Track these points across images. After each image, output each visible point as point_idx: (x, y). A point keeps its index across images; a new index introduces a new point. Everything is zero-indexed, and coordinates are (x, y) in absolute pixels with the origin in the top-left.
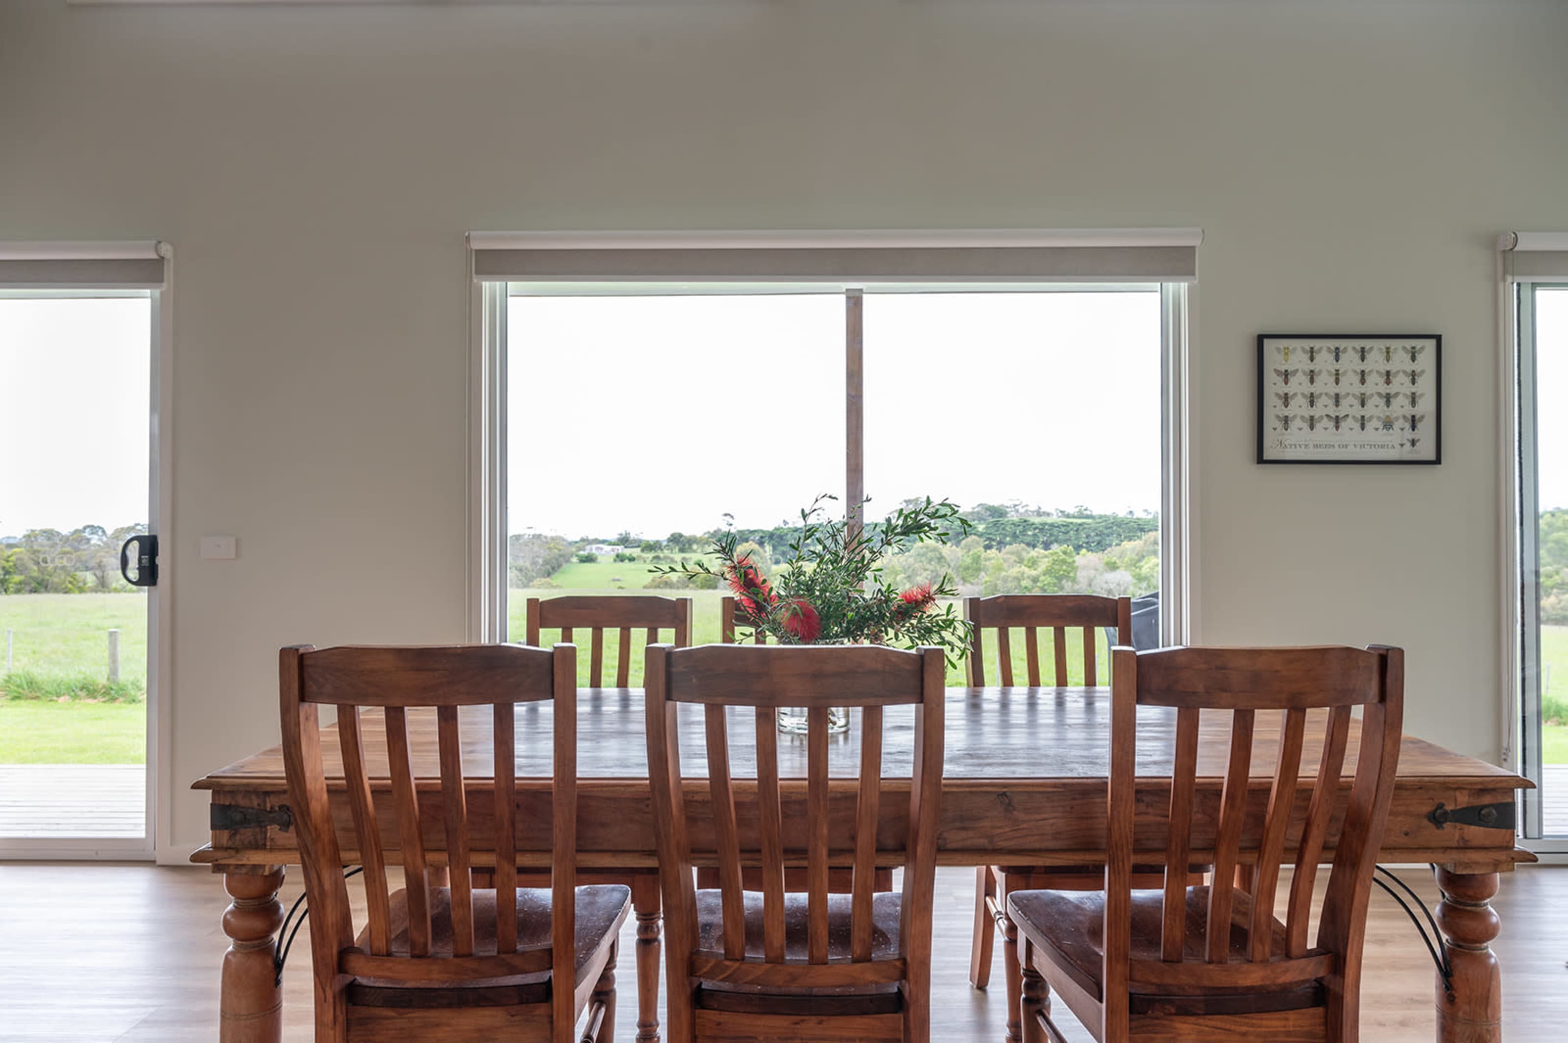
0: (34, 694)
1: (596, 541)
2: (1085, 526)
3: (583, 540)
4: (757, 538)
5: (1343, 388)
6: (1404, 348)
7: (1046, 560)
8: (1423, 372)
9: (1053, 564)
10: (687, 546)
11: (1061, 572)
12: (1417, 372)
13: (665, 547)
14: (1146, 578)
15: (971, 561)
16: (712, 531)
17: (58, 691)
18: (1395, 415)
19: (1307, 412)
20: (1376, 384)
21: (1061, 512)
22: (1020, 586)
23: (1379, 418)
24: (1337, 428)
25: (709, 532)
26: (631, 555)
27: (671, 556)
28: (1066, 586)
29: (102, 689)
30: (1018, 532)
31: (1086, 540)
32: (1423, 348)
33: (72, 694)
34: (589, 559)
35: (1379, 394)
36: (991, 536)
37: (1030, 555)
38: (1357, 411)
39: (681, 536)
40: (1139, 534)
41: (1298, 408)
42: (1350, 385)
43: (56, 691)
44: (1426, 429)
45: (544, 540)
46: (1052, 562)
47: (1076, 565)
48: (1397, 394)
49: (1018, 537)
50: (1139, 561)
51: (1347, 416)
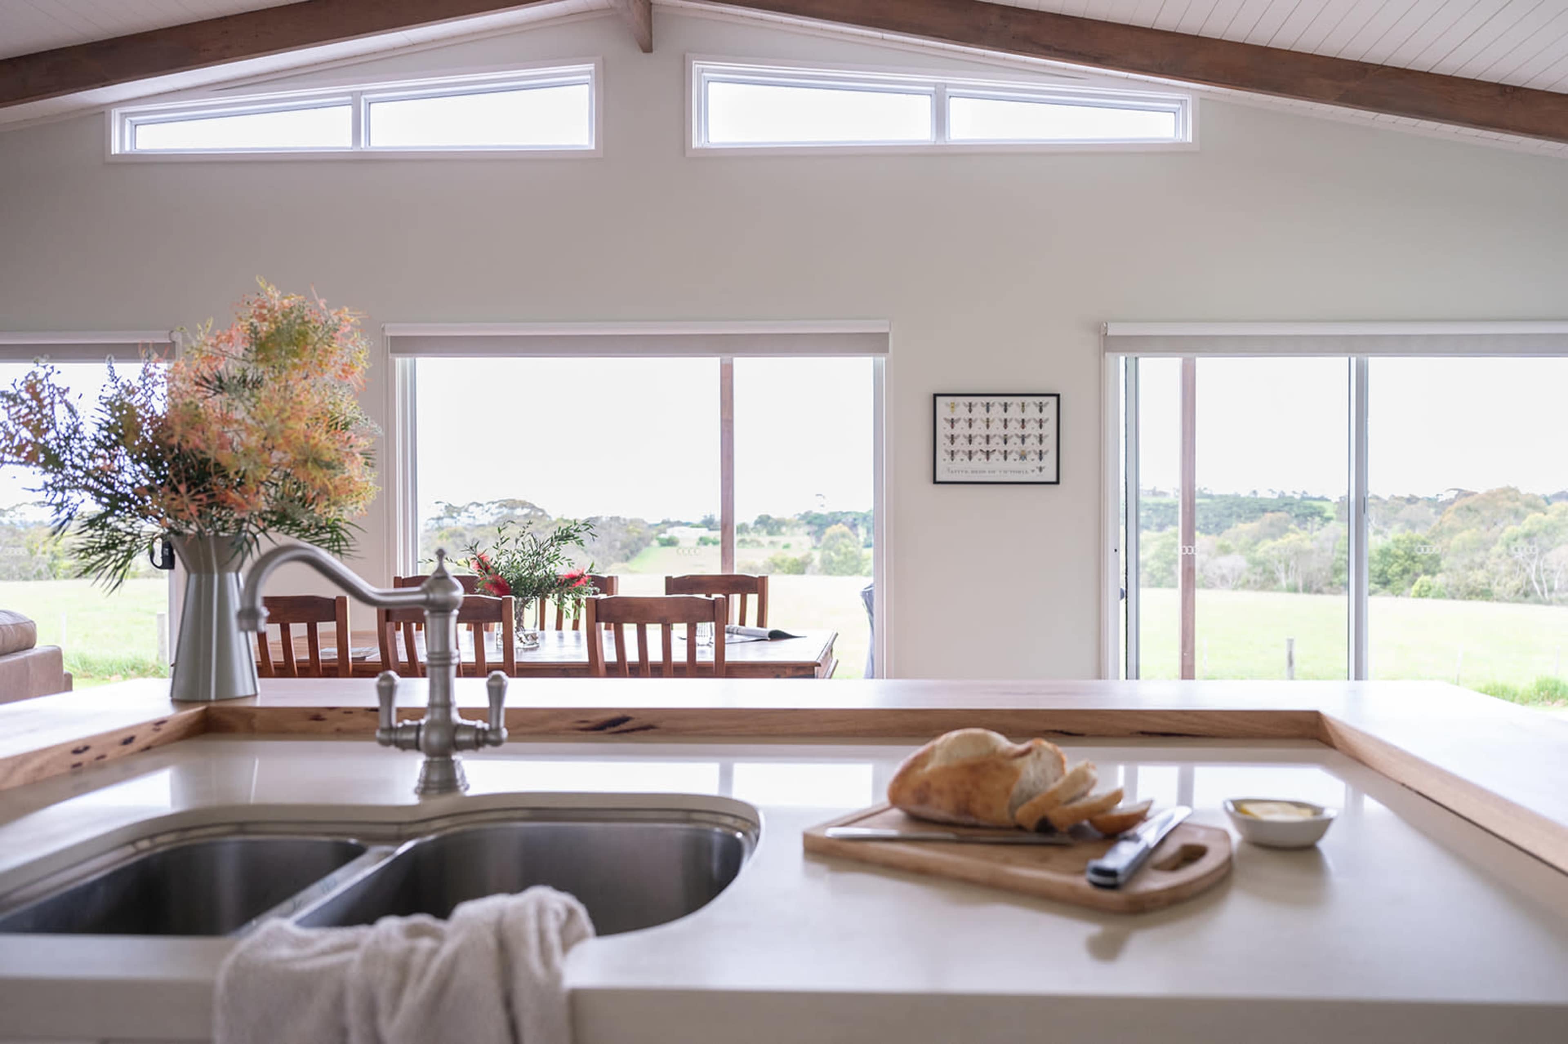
0: (87, 673)
1: (679, 523)
3: (664, 522)
4: (851, 520)
5: (992, 431)
6: (1035, 403)
8: (1047, 420)
10: (775, 528)
12: (1043, 420)
16: (802, 513)
17: (110, 670)
18: (1028, 450)
19: (967, 447)
20: (1014, 429)
23: (1017, 452)
24: (988, 459)
25: (799, 514)
26: (714, 538)
29: (151, 668)
32: (1047, 403)
33: (124, 673)
34: (671, 542)
35: (1017, 435)
38: (1002, 447)
39: (769, 517)
41: (961, 444)
42: (997, 429)
43: (108, 670)
44: (1050, 460)
45: (622, 522)
48: (1029, 435)
51: (994, 450)
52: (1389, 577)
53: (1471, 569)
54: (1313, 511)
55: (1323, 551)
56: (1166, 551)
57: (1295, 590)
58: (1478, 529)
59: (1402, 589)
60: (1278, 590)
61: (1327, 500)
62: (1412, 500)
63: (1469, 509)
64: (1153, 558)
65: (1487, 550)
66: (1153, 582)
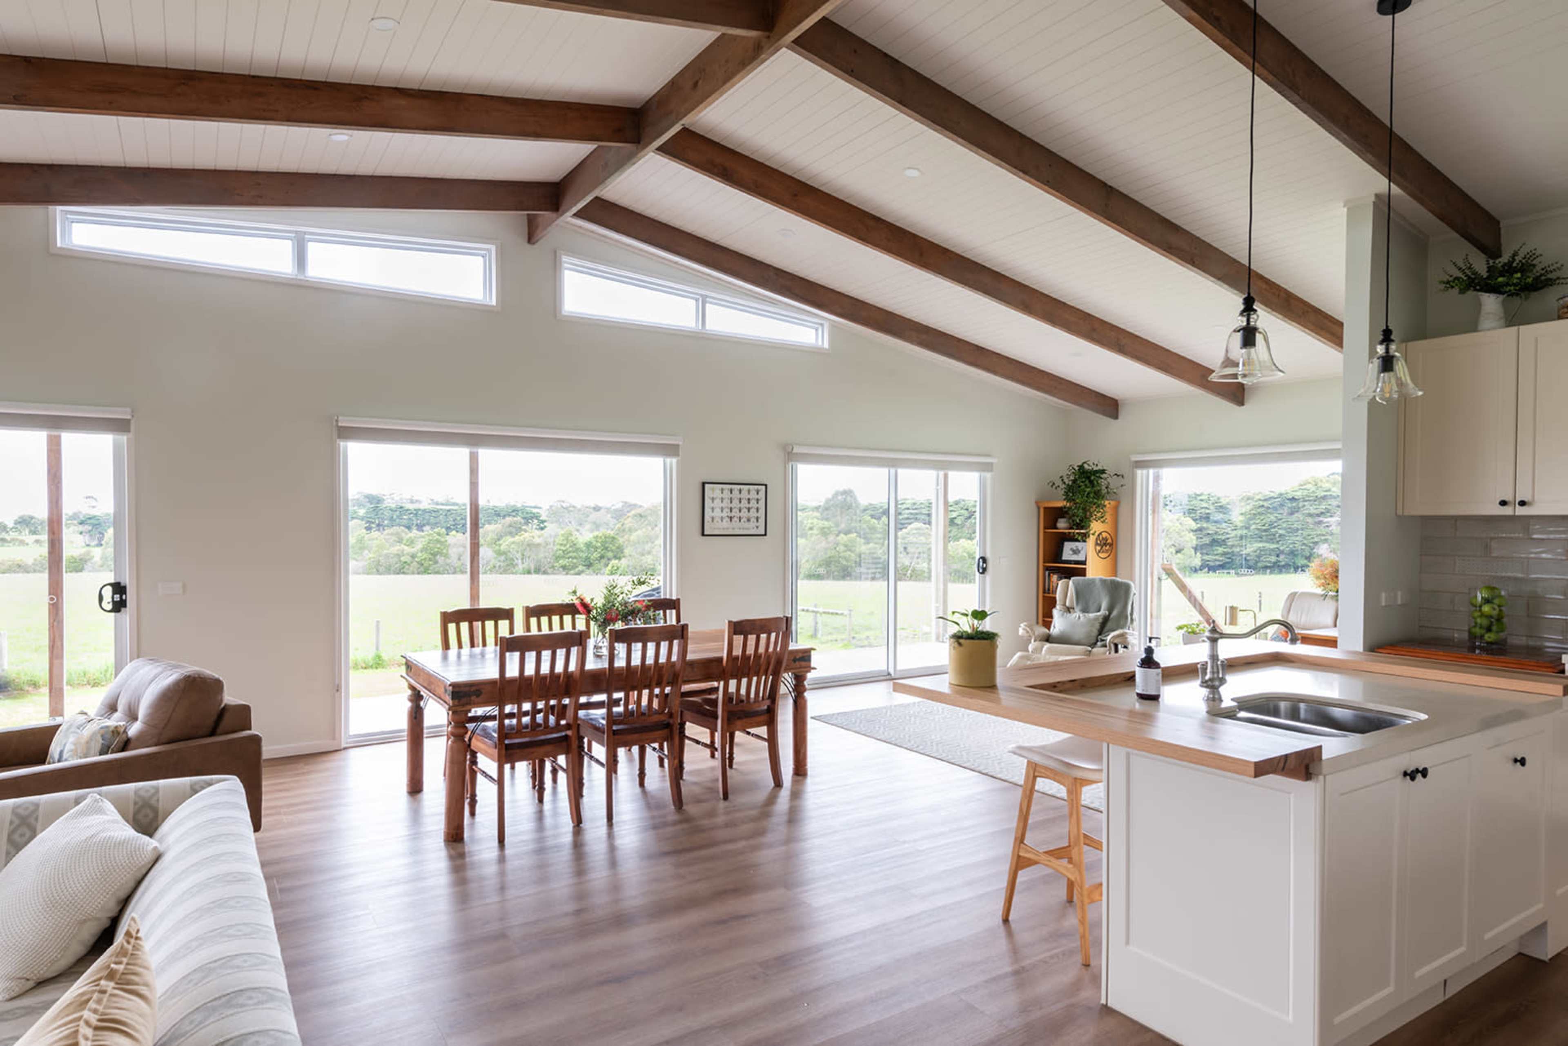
2: (452, 512)
5: (733, 505)
6: (755, 489)
7: (423, 540)
9: (429, 543)
11: (436, 550)
12: (759, 498)
13: (11, 529)
14: (505, 553)
15: (354, 541)
18: (751, 515)
19: (720, 514)
20: (744, 503)
21: (432, 500)
22: (400, 561)
23: (745, 517)
24: (730, 522)
27: (20, 538)
28: (440, 561)
30: (395, 517)
31: (454, 523)
32: (761, 489)
35: (746, 507)
36: (370, 520)
37: (408, 537)
38: (738, 514)
40: (496, 518)
41: (717, 512)
44: (762, 520)
46: (428, 541)
47: (447, 544)
48: (752, 507)
49: (395, 521)
50: (499, 540)
51: (734, 516)
52: (592, 561)
53: (643, 555)
54: (532, 515)
55: (547, 544)
56: (431, 545)
57: (529, 572)
58: (647, 529)
59: (600, 569)
60: (516, 573)
61: (540, 508)
62: (597, 509)
63: (641, 516)
64: (422, 551)
65: (653, 543)
66: (422, 569)
